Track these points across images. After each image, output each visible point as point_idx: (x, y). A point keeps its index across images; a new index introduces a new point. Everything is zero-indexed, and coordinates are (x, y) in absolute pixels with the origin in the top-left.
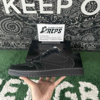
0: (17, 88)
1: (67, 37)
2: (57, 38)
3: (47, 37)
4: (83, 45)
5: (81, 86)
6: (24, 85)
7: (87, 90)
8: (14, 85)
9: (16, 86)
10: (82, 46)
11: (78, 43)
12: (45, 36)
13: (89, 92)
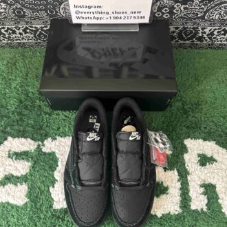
0: (30, 164)
1: (160, 9)
2: (129, 12)
3: (97, 10)
4: (205, 30)
5: (189, 150)
6: (45, 154)
7: (205, 160)
8: (19, 156)
9: (23, 157)
10: (200, 35)
11: (190, 25)
12: (90, 7)
13: (208, 166)
